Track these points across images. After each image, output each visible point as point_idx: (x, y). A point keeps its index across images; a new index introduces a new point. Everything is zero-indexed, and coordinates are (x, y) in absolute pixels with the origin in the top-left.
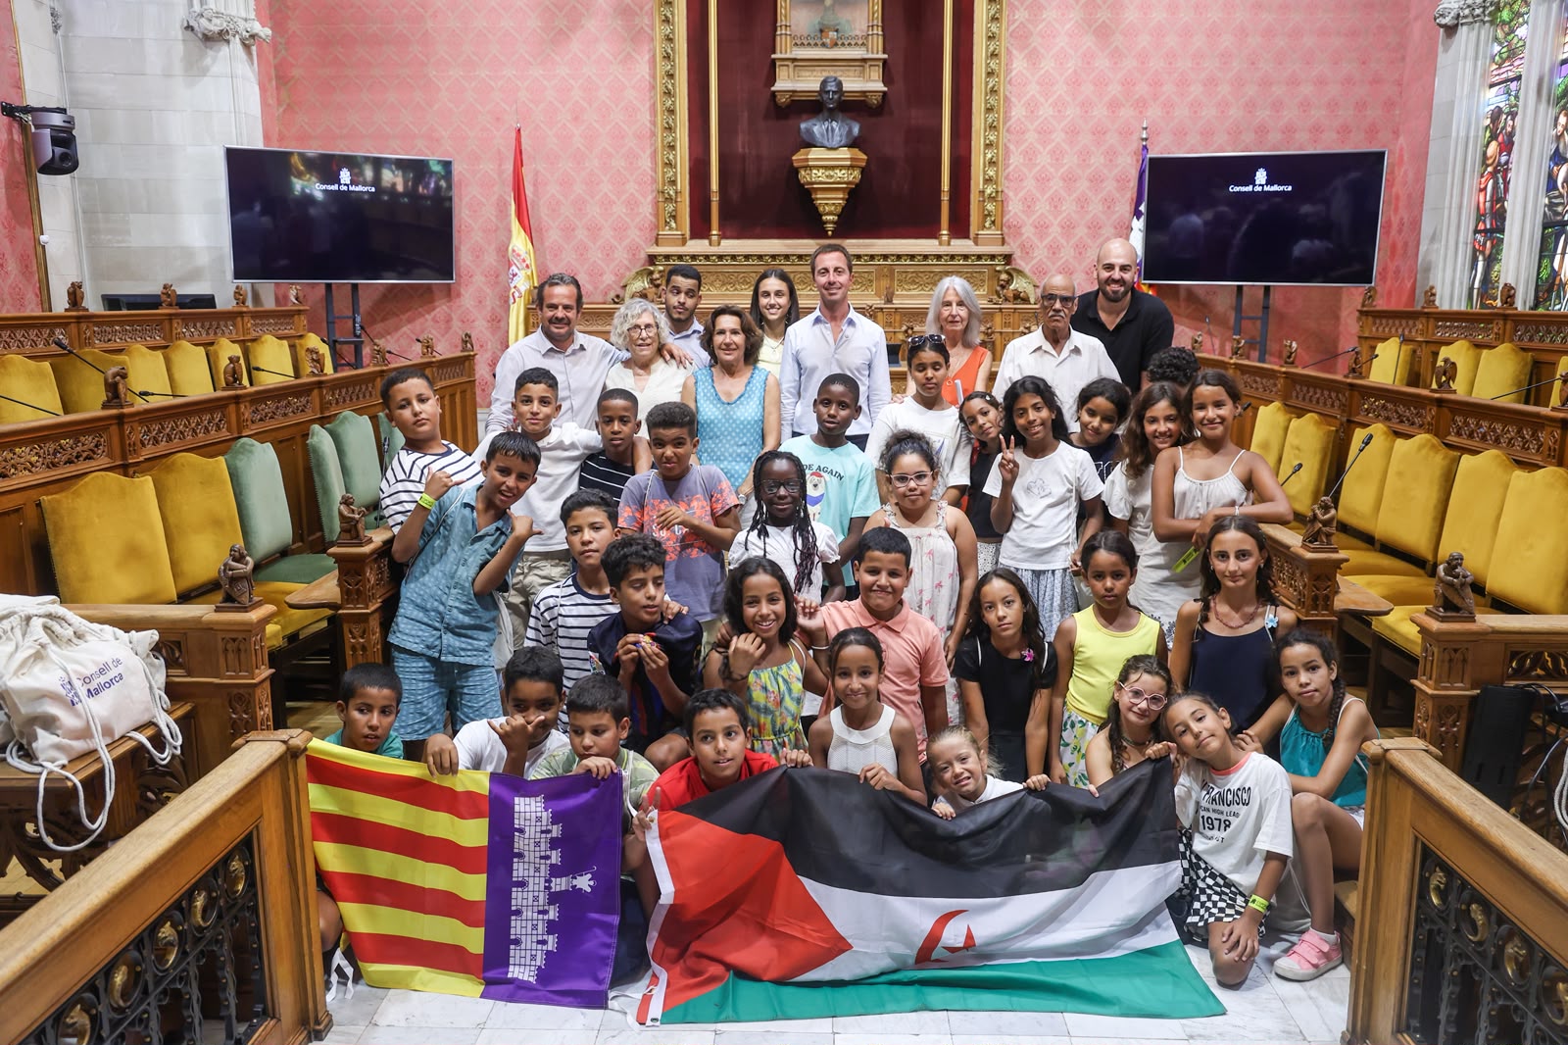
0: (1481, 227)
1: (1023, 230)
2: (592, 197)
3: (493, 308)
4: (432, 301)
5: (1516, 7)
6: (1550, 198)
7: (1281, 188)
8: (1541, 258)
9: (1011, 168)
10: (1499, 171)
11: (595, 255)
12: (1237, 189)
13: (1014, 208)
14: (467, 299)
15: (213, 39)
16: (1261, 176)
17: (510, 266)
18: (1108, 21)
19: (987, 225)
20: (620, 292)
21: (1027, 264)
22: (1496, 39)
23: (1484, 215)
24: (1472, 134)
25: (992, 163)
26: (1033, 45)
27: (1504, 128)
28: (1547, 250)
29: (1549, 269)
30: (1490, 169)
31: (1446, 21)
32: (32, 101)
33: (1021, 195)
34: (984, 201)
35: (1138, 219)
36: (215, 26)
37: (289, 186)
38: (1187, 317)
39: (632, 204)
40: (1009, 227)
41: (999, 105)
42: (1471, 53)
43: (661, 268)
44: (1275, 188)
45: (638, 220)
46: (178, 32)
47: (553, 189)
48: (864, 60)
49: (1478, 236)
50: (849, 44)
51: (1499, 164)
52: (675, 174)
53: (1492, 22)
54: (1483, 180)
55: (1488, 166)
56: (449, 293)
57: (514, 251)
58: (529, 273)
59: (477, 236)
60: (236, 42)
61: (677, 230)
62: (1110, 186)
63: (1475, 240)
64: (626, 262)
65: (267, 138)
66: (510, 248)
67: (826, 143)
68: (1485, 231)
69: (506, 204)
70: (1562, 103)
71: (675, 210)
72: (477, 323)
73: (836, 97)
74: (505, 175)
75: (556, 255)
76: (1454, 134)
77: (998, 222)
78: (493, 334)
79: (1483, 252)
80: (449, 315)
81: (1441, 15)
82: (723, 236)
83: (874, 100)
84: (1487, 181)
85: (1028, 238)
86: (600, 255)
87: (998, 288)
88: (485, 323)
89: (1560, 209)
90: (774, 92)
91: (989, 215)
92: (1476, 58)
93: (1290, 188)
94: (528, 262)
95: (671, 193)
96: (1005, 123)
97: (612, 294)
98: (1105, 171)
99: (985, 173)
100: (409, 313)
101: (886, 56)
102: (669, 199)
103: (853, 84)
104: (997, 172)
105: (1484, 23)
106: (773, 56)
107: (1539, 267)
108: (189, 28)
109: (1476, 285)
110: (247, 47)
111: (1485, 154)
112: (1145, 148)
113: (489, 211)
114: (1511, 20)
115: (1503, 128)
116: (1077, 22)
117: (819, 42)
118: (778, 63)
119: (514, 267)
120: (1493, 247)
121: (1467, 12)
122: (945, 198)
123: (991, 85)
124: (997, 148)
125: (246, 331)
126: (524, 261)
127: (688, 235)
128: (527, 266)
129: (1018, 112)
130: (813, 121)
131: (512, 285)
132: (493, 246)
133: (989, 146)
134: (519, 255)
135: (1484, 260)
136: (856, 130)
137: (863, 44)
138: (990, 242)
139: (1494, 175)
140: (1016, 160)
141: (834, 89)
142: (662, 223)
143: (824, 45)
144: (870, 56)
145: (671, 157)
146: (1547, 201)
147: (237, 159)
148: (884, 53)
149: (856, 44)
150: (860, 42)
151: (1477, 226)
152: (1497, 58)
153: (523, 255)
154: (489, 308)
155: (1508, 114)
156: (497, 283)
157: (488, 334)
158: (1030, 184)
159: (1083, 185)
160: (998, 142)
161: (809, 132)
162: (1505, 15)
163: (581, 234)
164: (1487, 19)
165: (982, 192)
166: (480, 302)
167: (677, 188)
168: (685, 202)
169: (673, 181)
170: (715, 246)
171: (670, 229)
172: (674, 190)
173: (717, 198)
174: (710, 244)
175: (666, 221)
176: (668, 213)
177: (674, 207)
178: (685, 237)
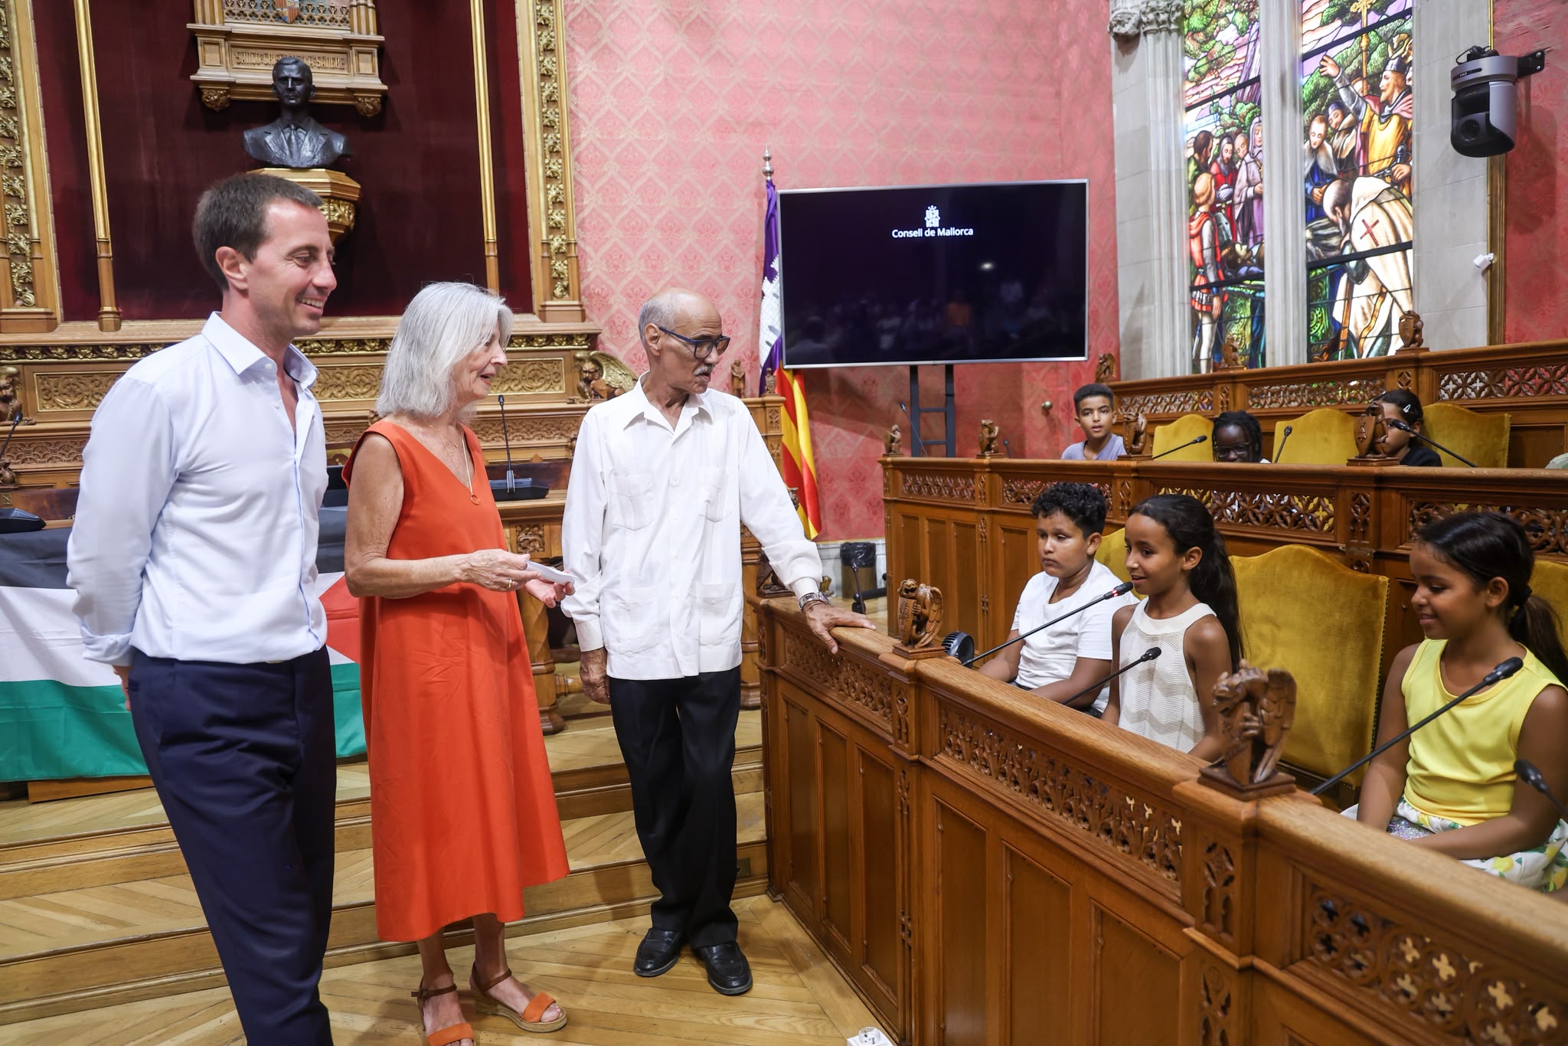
0: (1200, 281)
1: (611, 301)
5: (1211, 9)
6: (1313, 230)
7: (960, 232)
8: (1311, 307)
9: (586, 212)
10: (1219, 209)
12: (902, 234)
13: (595, 269)
16: (932, 216)
18: (703, 16)
19: (558, 292)
21: (620, 348)
22: (1186, 52)
23: (1204, 266)
24: (1173, 168)
25: (558, 203)
26: (604, 41)
27: (1219, 153)
28: (1318, 296)
29: (1326, 323)
30: (1203, 209)
31: (1127, 28)
33: (604, 249)
34: (550, 258)
35: (771, 280)
38: (843, 415)
40: (590, 296)
41: (561, 121)
42: (1160, 68)
43: (12, 369)
44: (952, 232)
48: (347, 43)
49: (1197, 294)
50: (322, 19)
51: (1218, 200)
52: (27, 213)
53: (1179, 31)
54: (1194, 224)
55: (1198, 206)
61: (38, 305)
62: (726, 239)
63: (1193, 299)
67: (290, 162)
68: (1208, 286)
70: (1314, 106)
71: (32, 273)
73: (299, 88)
76: (1153, 168)
77: (573, 289)
79: (1209, 313)
81: (1119, 22)
82: (127, 312)
83: (369, 104)
84: (1201, 225)
85: (619, 311)
87: (582, 384)
89: (1334, 241)
90: (197, 83)
91: (559, 278)
92: (1167, 76)
93: (971, 232)
95: (22, 244)
96: (572, 148)
98: (718, 219)
99: (549, 217)
101: (382, 38)
102: (19, 255)
103: (328, 76)
104: (566, 215)
105: (1170, 31)
106: (190, 26)
107: (1309, 321)
109: (1204, 354)
111: (1192, 193)
112: (770, 184)
114: (1207, 26)
115: (1216, 156)
116: (662, 14)
117: (271, 13)
118: (200, 39)
120: (1223, 304)
121: (1151, 16)
122: (491, 251)
123: (546, 93)
124: (564, 182)
127: (59, 313)
129: (589, 134)
130: (266, 128)
133: (551, 178)
135: (1213, 322)
136: (339, 145)
137: (344, 21)
138: (564, 313)
139: (1212, 213)
140: (591, 201)
141: (294, 75)
142: (9, 294)
143: (279, 17)
144: (356, 36)
145: (17, 185)
146: (1308, 234)
148: (379, 33)
149: (332, 20)
150: (339, 17)
151: (1193, 282)
152: (1192, 75)
155: (1222, 137)
158: (615, 235)
159: (689, 238)
160: (564, 173)
161: (261, 146)
162: (1196, 21)
164: (1173, 27)
165: (547, 244)
167: (31, 235)
168: (49, 260)
169: (24, 225)
170: (108, 331)
171: (23, 305)
172: (26, 239)
173: (108, 252)
174: (101, 328)
175: (15, 292)
176: (19, 278)
177: (29, 267)
178: (53, 316)
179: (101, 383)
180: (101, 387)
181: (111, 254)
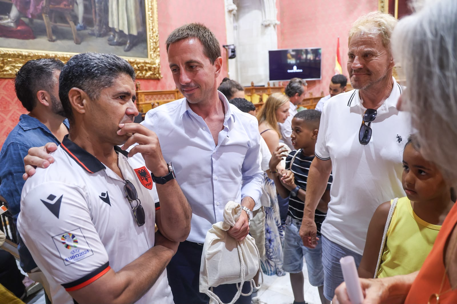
4: (316, 84)
14: (324, 83)
15: (267, 26)
32: (228, 44)
36: (267, 23)
37: (287, 61)
46: (260, 26)
56: (320, 82)
59: (327, 67)
60: (272, 26)
65: (278, 48)
66: (335, 69)
69: (335, 58)
74: (335, 50)
80: (319, 87)
100: (310, 87)
108: (262, 25)
110: (274, 27)
113: (331, 60)
125: (270, 92)
132: (331, 69)
147: (271, 53)
153: (338, 71)
166: (327, 84)
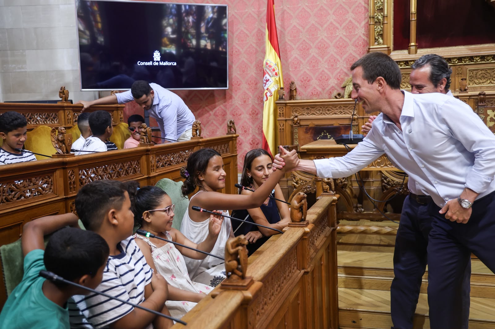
2: (322, 26)
3: (253, 106)
4: (214, 102)
11: (324, 66)
14: (237, 100)
17: (264, 74)
20: (341, 91)
39: (350, 28)
45: (354, 39)
47: (294, 22)
52: (383, 4)
56: (225, 96)
57: (267, 64)
58: (277, 79)
59: (244, 58)
61: (383, 44)
64: (345, 70)
66: (264, 63)
69: (263, 34)
71: (383, 30)
72: (242, 116)
74: (262, 15)
75: (296, 68)
78: (253, 124)
80: (225, 111)
82: (420, 46)
86: (326, 67)
88: (248, 116)
94: (277, 71)
95: (380, 18)
97: (335, 93)
100: (199, 111)
102: (378, 22)
113: (252, 41)
119: (267, 75)
126: (274, 70)
127: (392, 47)
128: (276, 74)
131: (265, 88)
132: (254, 63)
134: (270, 66)
142: (372, 40)
153: (273, 66)
154: (250, 106)
156: (256, 89)
157: (250, 124)
163: (313, 52)
166: (245, 102)
167: (384, 13)
168: (390, 23)
169: (381, 9)
170: (412, 54)
171: (378, 44)
172: (382, 15)
173: (415, 18)
174: (409, 53)
175: (375, 39)
176: (377, 33)
177: (381, 28)
178: (390, 49)
179: (406, 77)
180: (405, 79)
181: (416, 19)
